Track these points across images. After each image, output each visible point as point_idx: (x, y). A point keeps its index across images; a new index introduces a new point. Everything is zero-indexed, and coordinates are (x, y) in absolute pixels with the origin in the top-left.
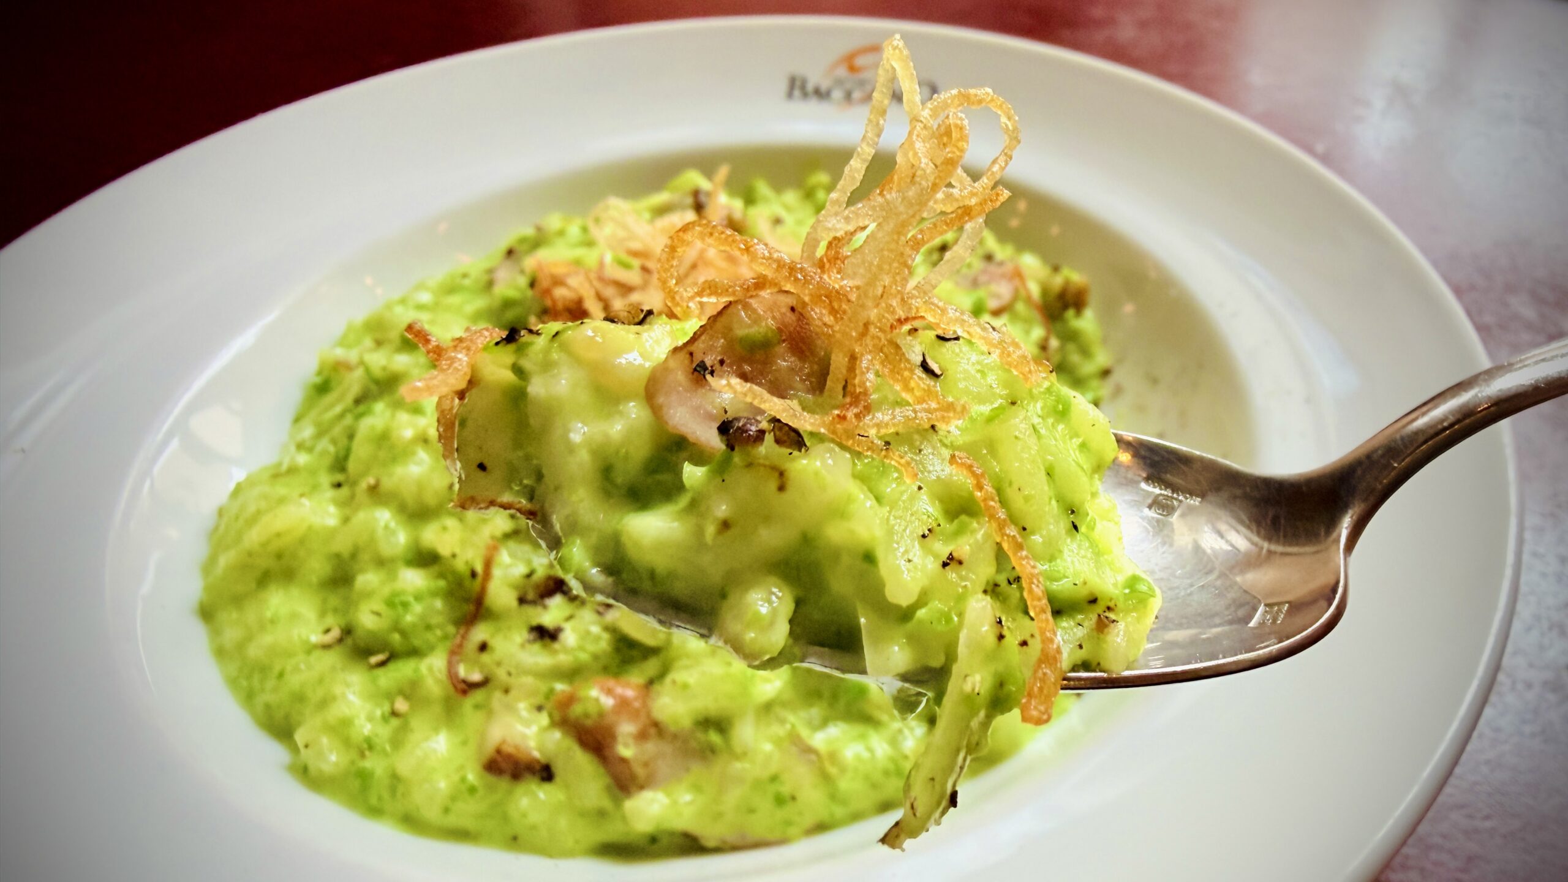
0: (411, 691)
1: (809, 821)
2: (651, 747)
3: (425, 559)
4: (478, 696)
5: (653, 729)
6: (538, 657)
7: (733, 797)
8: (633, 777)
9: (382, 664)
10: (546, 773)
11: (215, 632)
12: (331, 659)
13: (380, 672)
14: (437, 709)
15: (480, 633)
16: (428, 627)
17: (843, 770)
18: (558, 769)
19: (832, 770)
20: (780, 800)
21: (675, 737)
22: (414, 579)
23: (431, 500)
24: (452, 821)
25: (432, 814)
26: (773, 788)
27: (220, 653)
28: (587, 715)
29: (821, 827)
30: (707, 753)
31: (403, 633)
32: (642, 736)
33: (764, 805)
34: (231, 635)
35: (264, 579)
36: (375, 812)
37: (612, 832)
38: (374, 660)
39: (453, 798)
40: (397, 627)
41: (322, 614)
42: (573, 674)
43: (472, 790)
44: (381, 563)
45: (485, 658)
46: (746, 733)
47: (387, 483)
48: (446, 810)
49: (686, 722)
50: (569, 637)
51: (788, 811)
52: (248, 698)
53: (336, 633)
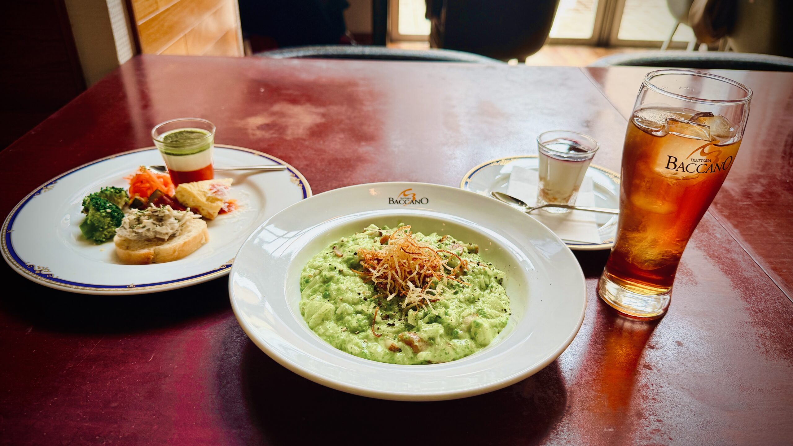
0: (367, 337)
1: (452, 358)
2: (421, 343)
3: (360, 312)
4: (381, 338)
5: (421, 340)
6: (390, 329)
7: (438, 352)
8: (418, 349)
9: (358, 333)
10: (400, 350)
11: (316, 332)
12: (346, 333)
13: (358, 335)
14: (373, 340)
15: (376, 326)
16: (365, 326)
17: (457, 347)
18: (402, 349)
19: (455, 347)
20: (446, 354)
21: (425, 342)
22: (359, 316)
23: (356, 301)
24: (384, 360)
25: (380, 359)
26: (444, 351)
27: (319, 335)
28: (407, 338)
29: (454, 360)
30: (431, 345)
31: (361, 327)
32: (419, 341)
33: (444, 355)
34: (322, 330)
35: (323, 320)
36: (369, 359)
37: (416, 361)
38: (356, 333)
39: (384, 355)
40: (360, 325)
41: (338, 326)
42: (398, 332)
43: (388, 354)
44: (349, 314)
45: (379, 330)
46: (438, 340)
47: (344, 299)
48: (383, 358)
49: (427, 339)
50: (397, 325)
51: (447, 356)
52: (331, 342)
53: (345, 328)
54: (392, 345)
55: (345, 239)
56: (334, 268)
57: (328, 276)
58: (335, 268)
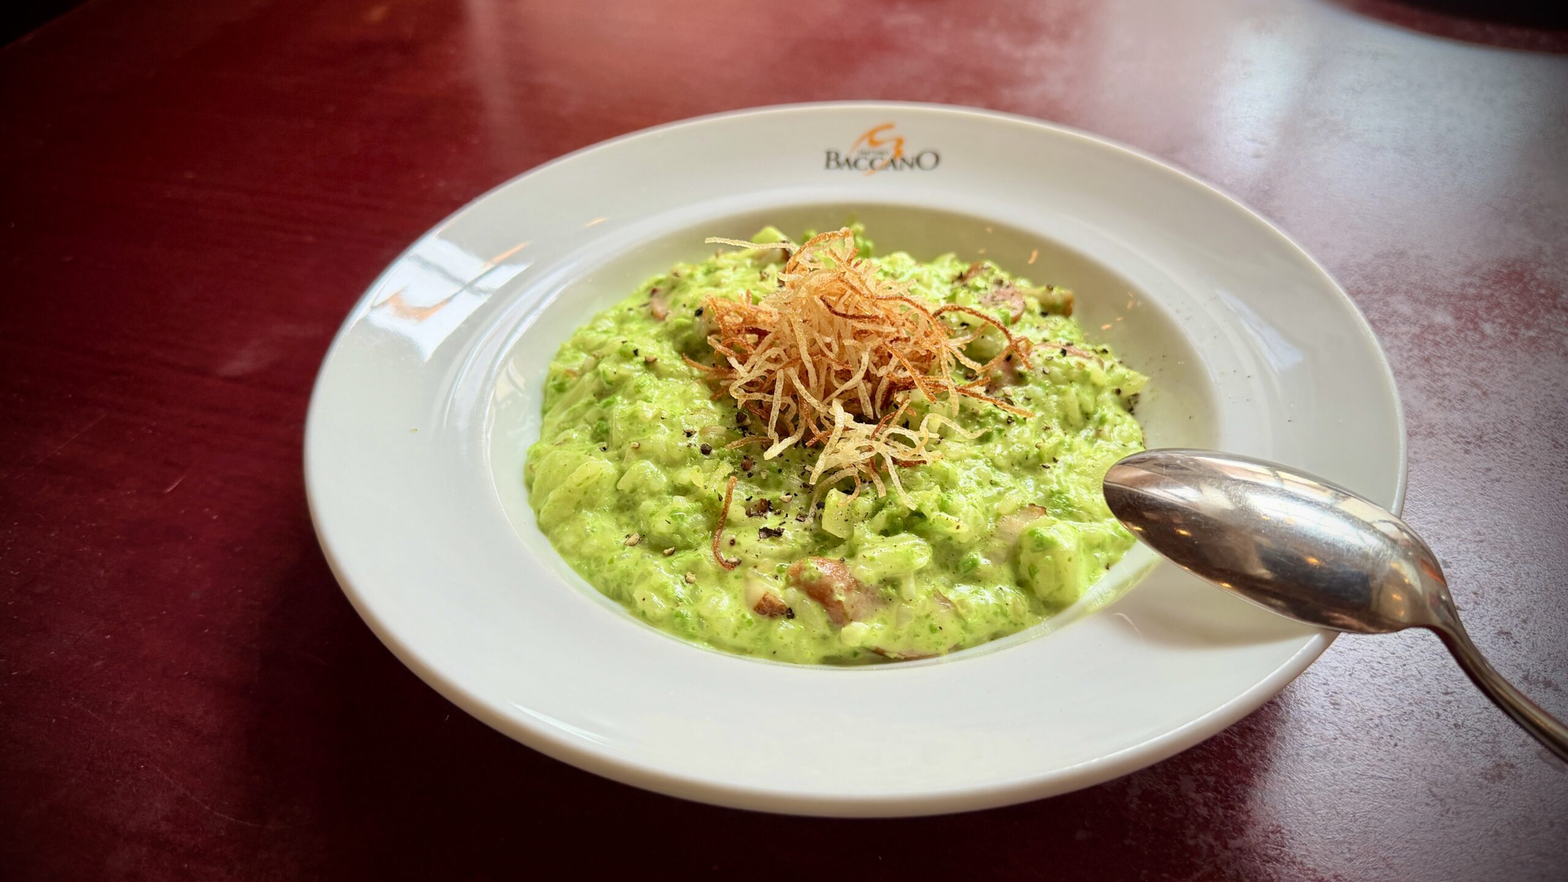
0: (694, 568)
1: (950, 643)
2: (855, 595)
3: (683, 490)
4: (738, 570)
5: (856, 585)
6: (769, 546)
7: (906, 626)
8: (845, 614)
9: (671, 554)
10: (790, 614)
11: (555, 540)
12: (637, 552)
13: (671, 558)
14: (713, 578)
15: (728, 534)
16: (695, 532)
17: (970, 611)
18: (797, 610)
19: (962, 611)
20: (933, 629)
21: (867, 590)
22: (681, 503)
23: (677, 456)
24: (738, 642)
25: (727, 637)
26: (928, 622)
27: (563, 551)
28: (812, 578)
29: (957, 648)
30: (887, 601)
31: (683, 535)
32: (848, 589)
33: (925, 632)
34: (569, 540)
35: (579, 506)
36: (692, 637)
37: (834, 649)
38: (666, 551)
39: (739, 628)
40: (678, 531)
41: (620, 527)
42: (790, 557)
43: (750, 622)
44: (653, 495)
45: (735, 548)
46: (910, 587)
47: (646, 446)
48: (735, 635)
49: (874, 582)
50: (787, 534)
51: (936, 637)
52: (590, 576)
53: (635, 538)
54: (764, 599)
55: (683, 268)
56: (633, 353)
57: (612, 377)
58: (636, 352)
